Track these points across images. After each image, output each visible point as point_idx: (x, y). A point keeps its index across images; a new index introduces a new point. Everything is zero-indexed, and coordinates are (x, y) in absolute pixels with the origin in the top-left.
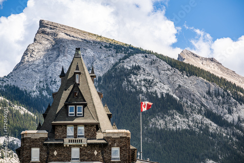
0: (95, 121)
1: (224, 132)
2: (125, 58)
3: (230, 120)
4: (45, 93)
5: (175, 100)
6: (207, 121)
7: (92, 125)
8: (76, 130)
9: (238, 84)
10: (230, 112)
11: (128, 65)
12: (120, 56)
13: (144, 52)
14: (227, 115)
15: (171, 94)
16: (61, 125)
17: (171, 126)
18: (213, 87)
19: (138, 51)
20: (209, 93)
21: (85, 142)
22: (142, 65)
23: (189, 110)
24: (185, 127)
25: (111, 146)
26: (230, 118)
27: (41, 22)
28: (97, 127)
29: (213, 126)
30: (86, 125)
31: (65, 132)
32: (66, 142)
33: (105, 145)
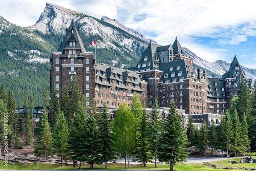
0: (79, 49)
1: (119, 50)
2: (80, 19)
3: (121, 45)
4: (48, 33)
5: (100, 36)
6: (113, 45)
7: (78, 50)
8: (72, 52)
9: (125, 30)
10: (122, 41)
11: (81, 22)
12: (79, 18)
13: (88, 16)
14: (120, 43)
15: (99, 34)
16: (67, 50)
17: (98, 47)
18: (116, 31)
19: (86, 16)
20: (113, 34)
21: (76, 56)
22: (87, 22)
23: (105, 40)
24: (104, 47)
25: (86, 58)
26: (121, 44)
27: (47, 3)
28: (81, 51)
29: (115, 47)
30: (76, 50)
31: (68, 52)
32: (69, 56)
33: (84, 58)
